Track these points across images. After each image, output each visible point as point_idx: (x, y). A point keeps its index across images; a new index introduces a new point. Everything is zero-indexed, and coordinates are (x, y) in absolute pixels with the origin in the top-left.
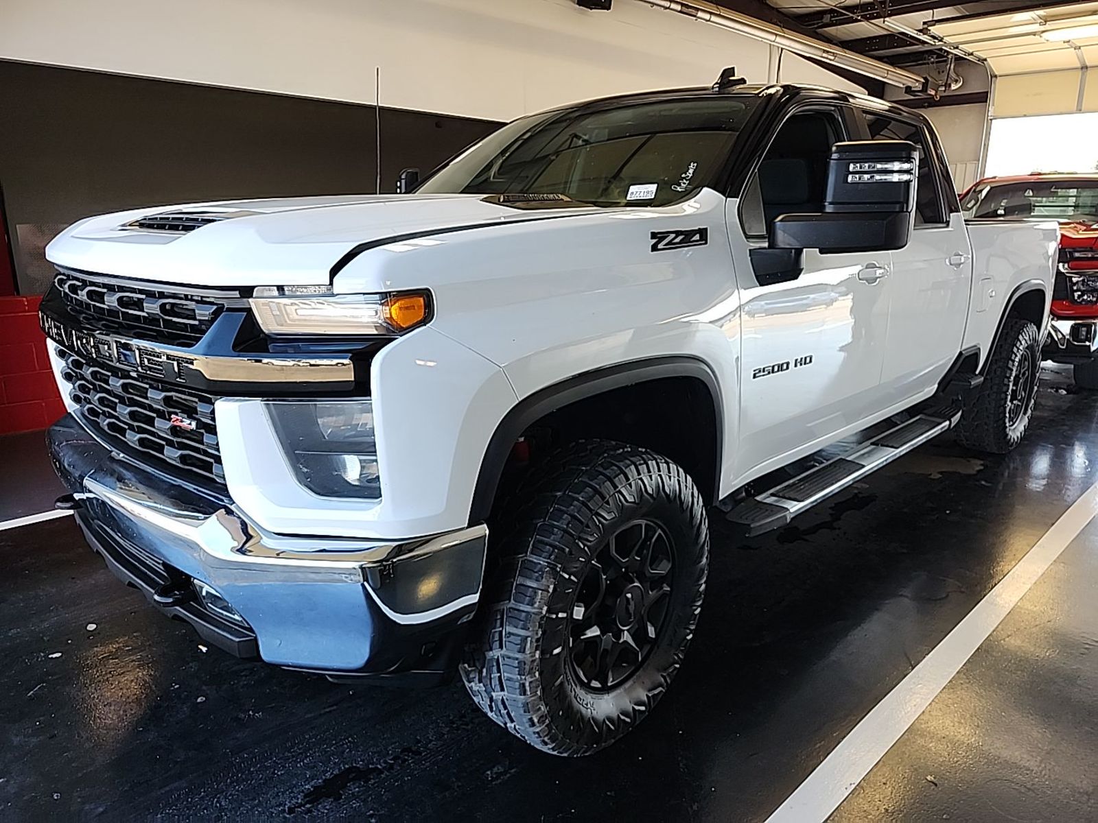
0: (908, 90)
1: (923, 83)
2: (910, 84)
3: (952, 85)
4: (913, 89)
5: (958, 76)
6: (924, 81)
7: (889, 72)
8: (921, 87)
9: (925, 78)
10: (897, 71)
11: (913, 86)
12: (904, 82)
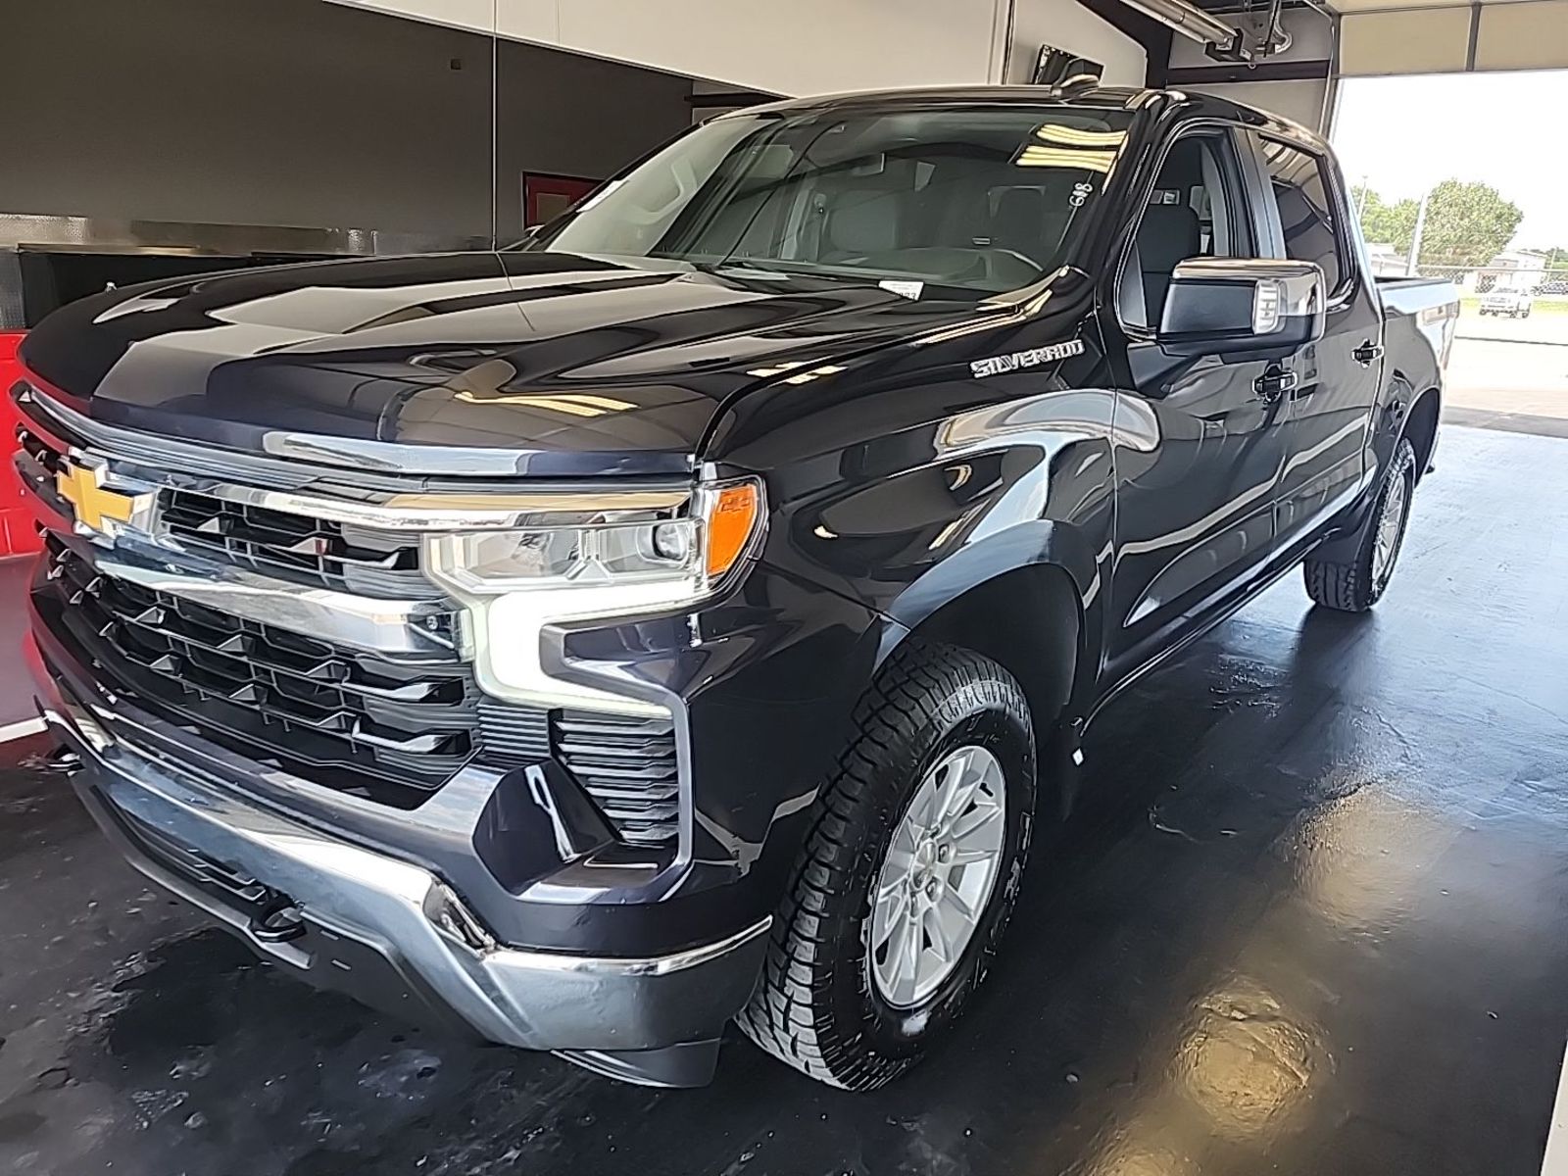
0: (1211, 48)
1: (1235, 38)
2: (1215, 39)
3: (1277, 47)
4: (1218, 47)
5: (1284, 32)
6: (1236, 35)
7: (1186, 15)
8: (1230, 44)
9: (1237, 31)
10: (1199, 14)
11: (1221, 41)
12: (1206, 33)
